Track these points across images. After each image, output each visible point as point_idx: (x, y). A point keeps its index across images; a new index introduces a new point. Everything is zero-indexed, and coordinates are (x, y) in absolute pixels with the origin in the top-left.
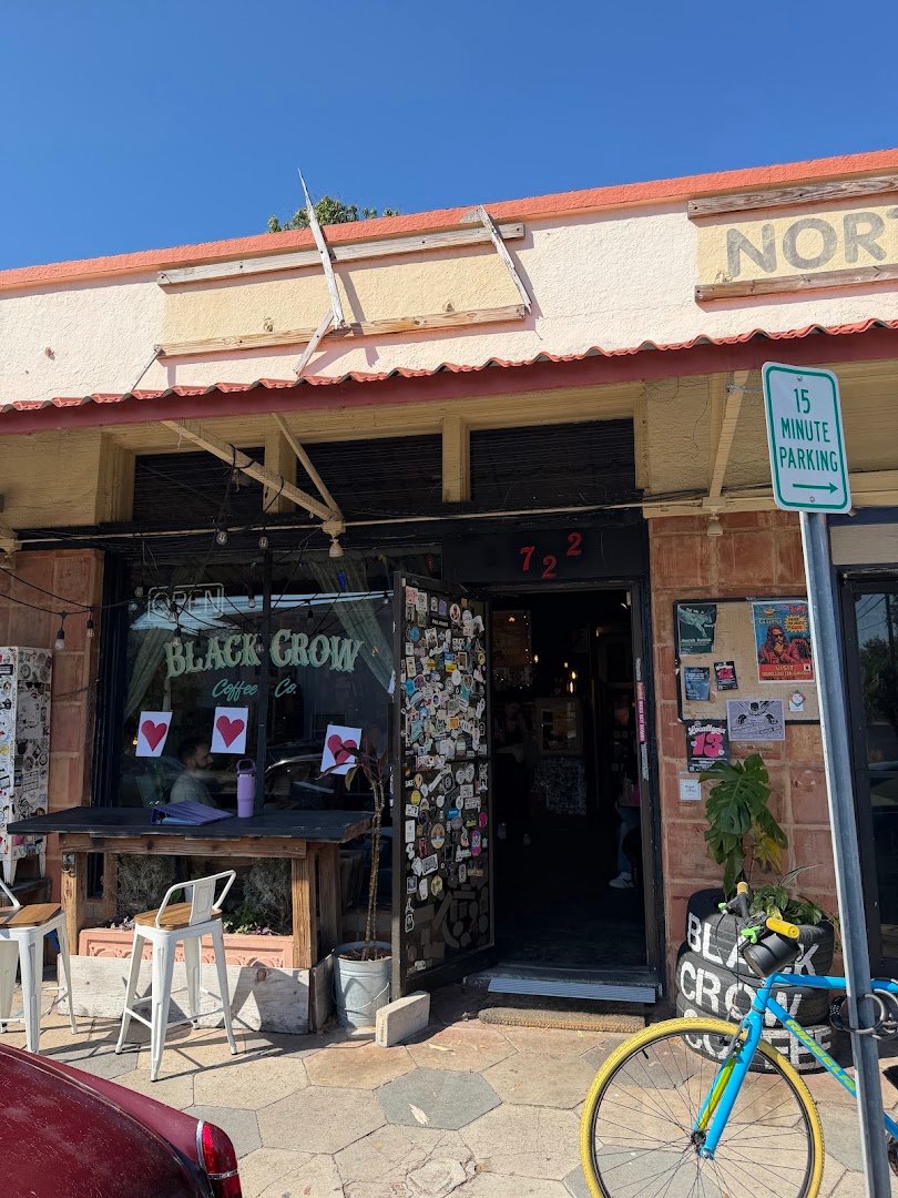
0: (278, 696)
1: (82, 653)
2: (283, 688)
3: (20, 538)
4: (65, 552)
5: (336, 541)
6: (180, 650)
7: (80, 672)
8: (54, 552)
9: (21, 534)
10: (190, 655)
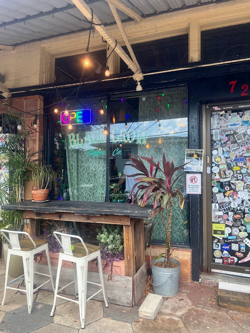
0: (114, 156)
1: (35, 138)
2: (115, 153)
3: (10, 92)
4: (28, 97)
5: (139, 83)
6: (74, 137)
7: (35, 145)
8: (24, 98)
9: (11, 90)
10: (78, 139)
